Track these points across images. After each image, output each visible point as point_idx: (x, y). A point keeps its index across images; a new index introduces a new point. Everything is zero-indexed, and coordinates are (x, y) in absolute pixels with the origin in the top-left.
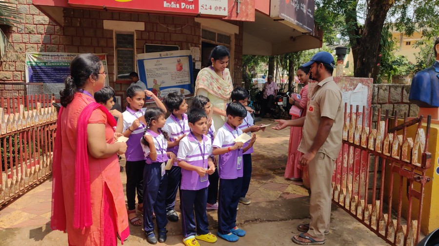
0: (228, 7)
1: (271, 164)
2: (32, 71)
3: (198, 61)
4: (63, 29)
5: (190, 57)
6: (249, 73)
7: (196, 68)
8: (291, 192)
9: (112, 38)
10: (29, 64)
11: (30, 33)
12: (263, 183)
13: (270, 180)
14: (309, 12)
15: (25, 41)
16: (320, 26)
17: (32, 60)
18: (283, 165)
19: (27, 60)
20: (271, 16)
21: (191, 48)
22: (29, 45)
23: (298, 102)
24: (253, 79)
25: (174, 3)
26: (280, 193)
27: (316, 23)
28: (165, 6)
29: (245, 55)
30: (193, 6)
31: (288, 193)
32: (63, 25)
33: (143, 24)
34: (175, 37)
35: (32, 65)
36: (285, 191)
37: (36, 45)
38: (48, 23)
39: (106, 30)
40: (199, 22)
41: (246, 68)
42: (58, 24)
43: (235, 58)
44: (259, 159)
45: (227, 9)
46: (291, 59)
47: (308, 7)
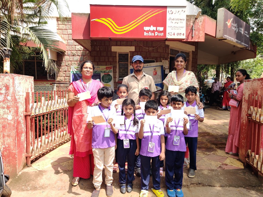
0: (186, 33)
1: (214, 139)
2: (74, 77)
3: (167, 69)
4: (90, 53)
5: (162, 66)
6: (203, 76)
7: (166, 73)
8: (229, 164)
9: (116, 57)
10: (72, 72)
11: (74, 55)
12: (207, 154)
13: (212, 153)
14: (246, 33)
15: (71, 60)
16: (254, 43)
17: (74, 71)
18: (224, 141)
19: (71, 70)
20: (217, 37)
21: (163, 61)
22: (73, 62)
23: (235, 96)
24: (206, 80)
25: (151, 33)
26: (219, 164)
27: (251, 41)
28: (145, 35)
29: (200, 65)
30: (163, 34)
31: (226, 165)
32: (90, 50)
33: (134, 47)
34: (153, 55)
35: (74, 73)
36: (224, 163)
37: (76, 62)
38: (82, 50)
39: (113, 52)
40: (168, 44)
41: (201, 73)
42: (87, 50)
43: (192, 67)
44: (205, 136)
45: (185, 34)
46: (232, 66)
47: (245, 30)
